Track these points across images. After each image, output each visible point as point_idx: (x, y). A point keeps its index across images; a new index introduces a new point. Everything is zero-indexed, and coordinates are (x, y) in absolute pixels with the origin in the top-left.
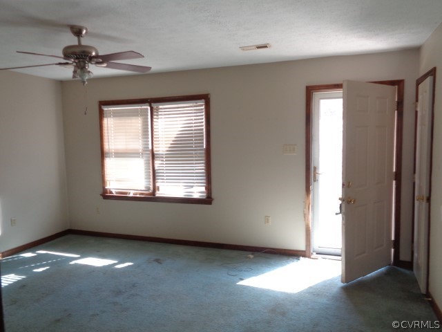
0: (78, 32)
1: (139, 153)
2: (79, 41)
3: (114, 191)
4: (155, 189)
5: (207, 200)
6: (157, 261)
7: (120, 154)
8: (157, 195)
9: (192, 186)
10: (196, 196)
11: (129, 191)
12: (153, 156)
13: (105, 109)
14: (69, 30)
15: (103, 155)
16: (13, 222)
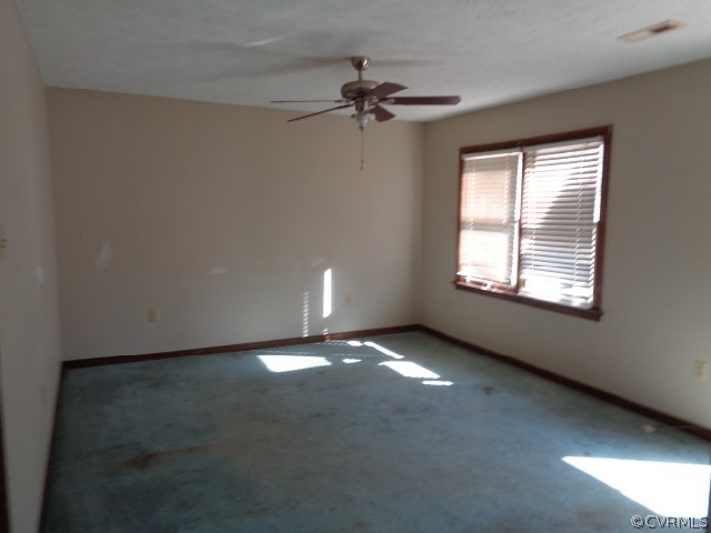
0: (358, 65)
1: (501, 225)
2: (360, 75)
3: (468, 279)
4: (520, 283)
5: (593, 313)
6: (488, 390)
7: (482, 226)
8: (520, 294)
9: (570, 286)
10: (577, 303)
11: (486, 282)
12: (521, 232)
13: (469, 158)
14: (350, 63)
15: (458, 225)
16: (348, 300)
